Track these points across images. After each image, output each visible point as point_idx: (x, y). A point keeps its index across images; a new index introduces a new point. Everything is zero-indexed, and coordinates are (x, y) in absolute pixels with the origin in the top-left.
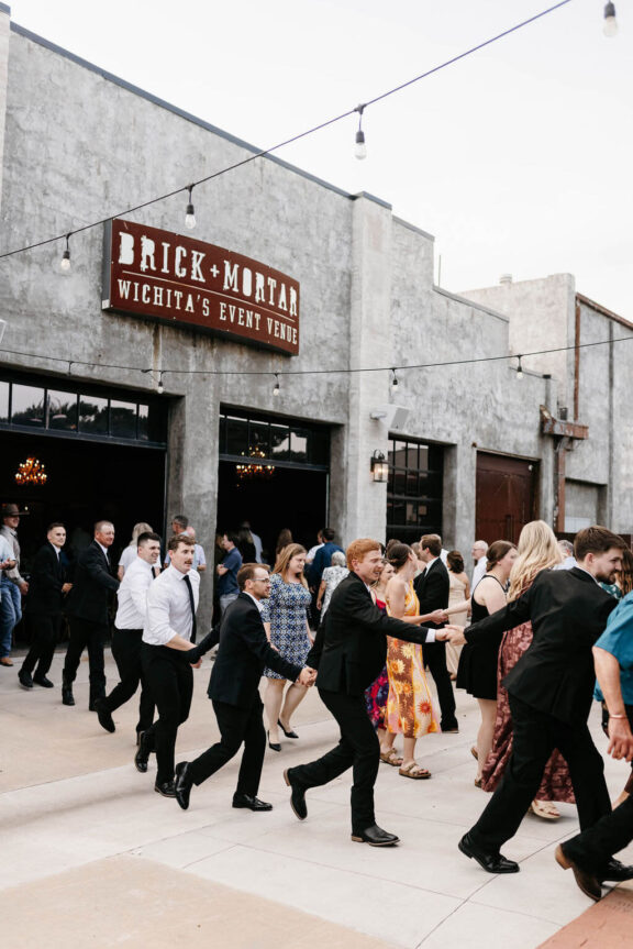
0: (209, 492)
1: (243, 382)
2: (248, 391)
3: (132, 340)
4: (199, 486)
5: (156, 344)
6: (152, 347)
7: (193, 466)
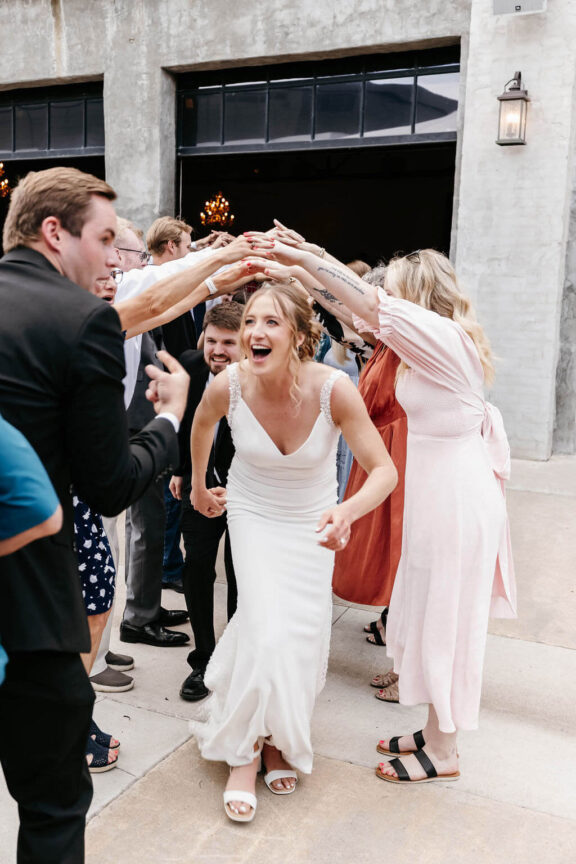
0: (144, 205)
1: (200, 23)
2: (210, 36)
3: (25, 21)
4: (130, 199)
5: (56, 14)
6: (52, 20)
7: (118, 172)
